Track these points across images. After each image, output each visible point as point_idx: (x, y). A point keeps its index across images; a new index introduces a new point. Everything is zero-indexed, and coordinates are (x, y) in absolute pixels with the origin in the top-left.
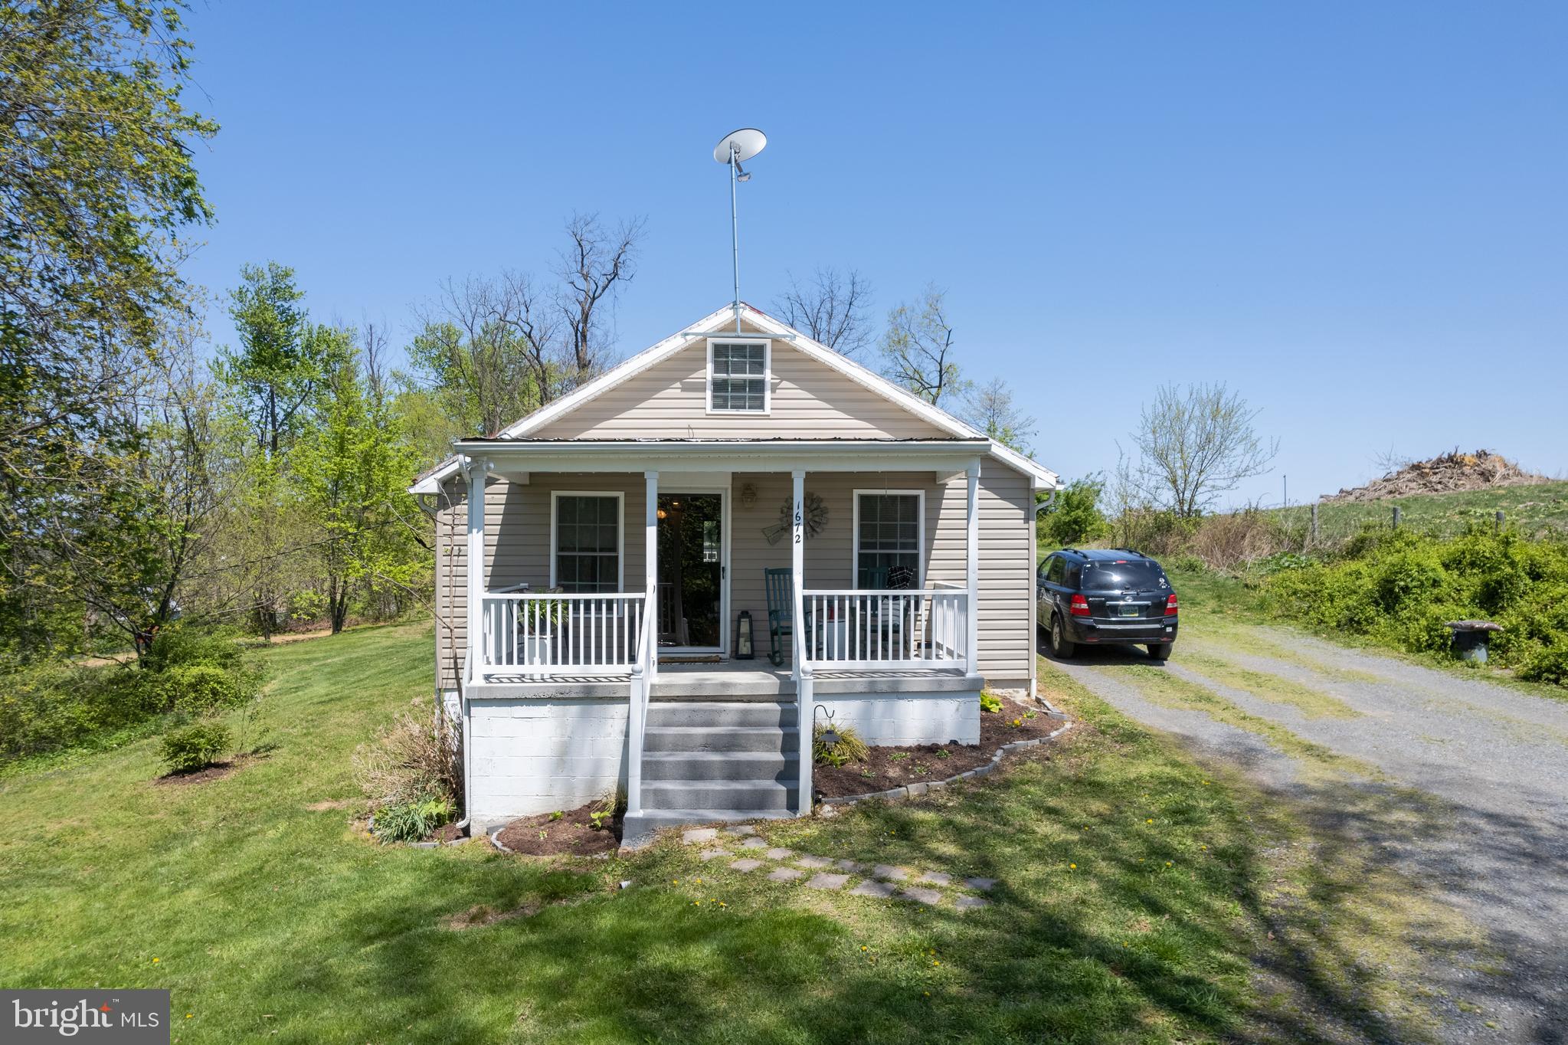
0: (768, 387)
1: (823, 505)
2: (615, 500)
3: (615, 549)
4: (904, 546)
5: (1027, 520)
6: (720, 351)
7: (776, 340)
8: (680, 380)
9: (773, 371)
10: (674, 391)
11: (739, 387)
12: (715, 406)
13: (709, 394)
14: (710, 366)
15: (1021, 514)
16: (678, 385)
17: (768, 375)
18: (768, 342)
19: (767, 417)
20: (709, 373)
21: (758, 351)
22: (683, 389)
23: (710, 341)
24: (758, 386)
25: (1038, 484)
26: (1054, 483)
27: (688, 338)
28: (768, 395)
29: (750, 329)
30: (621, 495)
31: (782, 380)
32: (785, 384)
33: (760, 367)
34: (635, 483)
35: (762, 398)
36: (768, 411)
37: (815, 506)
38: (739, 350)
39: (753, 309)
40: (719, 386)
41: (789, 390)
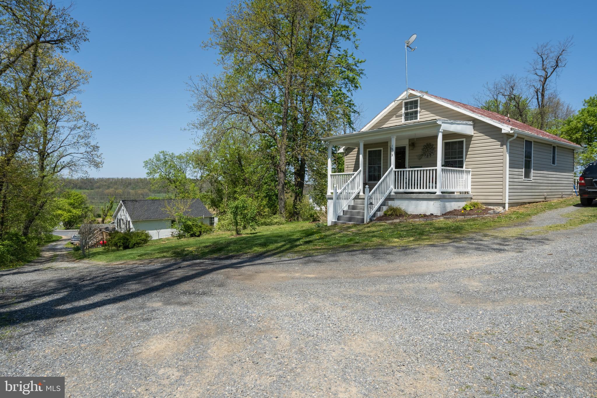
0: (419, 112)
1: (434, 147)
2: (381, 150)
3: (381, 164)
4: (459, 158)
5: (502, 145)
6: (406, 104)
8: (395, 114)
9: (420, 107)
10: (394, 118)
11: (411, 113)
12: (406, 120)
13: (403, 117)
14: (403, 109)
15: (499, 143)
16: (395, 116)
17: (419, 109)
18: (419, 98)
20: (403, 111)
21: (416, 102)
22: (396, 117)
23: (404, 101)
24: (416, 112)
25: (503, 131)
26: (510, 131)
27: (396, 102)
28: (419, 115)
29: (411, 96)
30: (382, 149)
31: (422, 109)
32: (423, 111)
33: (416, 107)
34: (385, 144)
35: (417, 116)
36: (418, 120)
37: (431, 147)
38: (411, 102)
39: (412, 90)
40: (406, 114)
41: (424, 112)
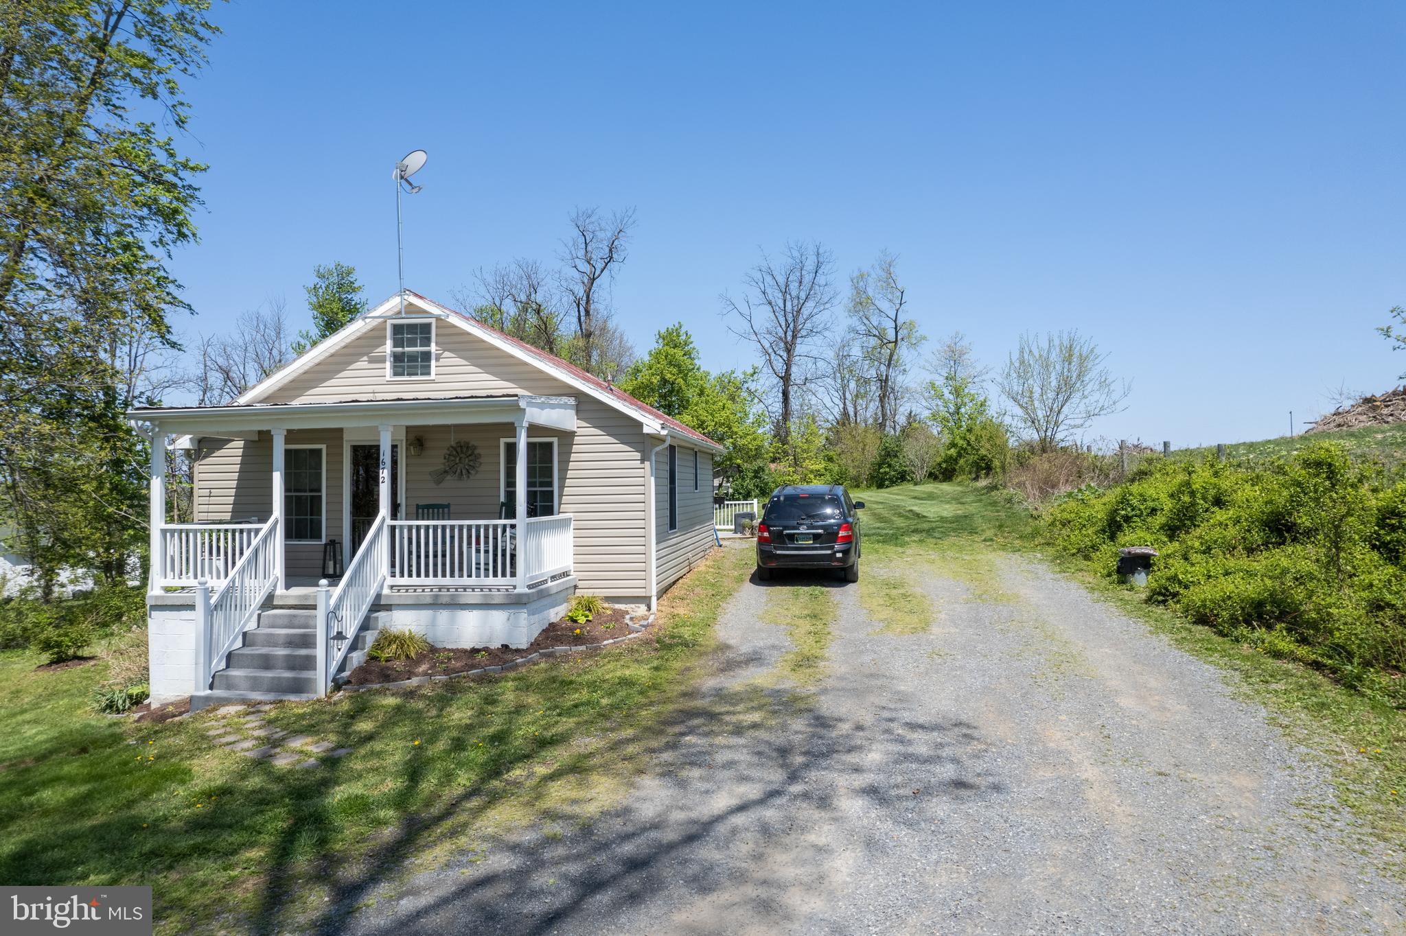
0: (433, 356)
1: (476, 452)
2: (320, 451)
3: (319, 490)
4: (542, 484)
5: (643, 461)
6: (397, 329)
7: (438, 319)
8: (367, 354)
9: (437, 344)
10: (363, 363)
11: (413, 358)
12: (395, 374)
13: (388, 365)
14: (389, 343)
15: (638, 455)
16: (365, 358)
17: (433, 348)
18: (433, 321)
19: (433, 381)
20: (388, 347)
21: (426, 328)
22: (370, 362)
23: (389, 322)
24: (427, 356)
25: (646, 430)
26: (659, 429)
27: (367, 320)
28: (433, 363)
29: (411, 309)
30: (323, 447)
31: (445, 351)
32: (447, 354)
33: (427, 341)
34: (334, 435)
35: (429, 366)
36: (433, 376)
37: (470, 452)
38: (412, 328)
39: (416, 295)
40: (397, 358)
41: (450, 358)
